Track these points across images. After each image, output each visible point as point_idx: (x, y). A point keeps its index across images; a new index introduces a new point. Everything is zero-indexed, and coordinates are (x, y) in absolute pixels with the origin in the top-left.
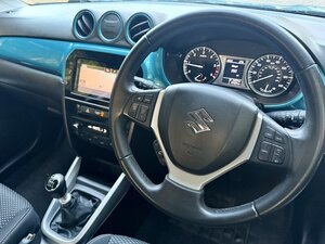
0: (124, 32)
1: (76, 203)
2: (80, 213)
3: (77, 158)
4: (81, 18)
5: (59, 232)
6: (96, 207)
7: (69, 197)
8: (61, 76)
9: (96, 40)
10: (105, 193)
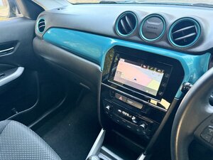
3: (102, 131)
4: (123, 18)
8: (99, 65)
9: (136, 38)
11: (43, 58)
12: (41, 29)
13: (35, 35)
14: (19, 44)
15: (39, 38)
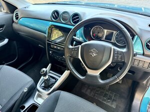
0: (70, 20)
1: (50, 79)
2: (50, 83)
3: (50, 64)
4: (54, 13)
5: (43, 89)
6: (56, 82)
7: (47, 77)
8: (46, 34)
9: (59, 21)
10: (60, 77)
11: (19, 33)
12: (17, 18)
13: (13, 22)
14: (5, 26)
15: (16, 23)
